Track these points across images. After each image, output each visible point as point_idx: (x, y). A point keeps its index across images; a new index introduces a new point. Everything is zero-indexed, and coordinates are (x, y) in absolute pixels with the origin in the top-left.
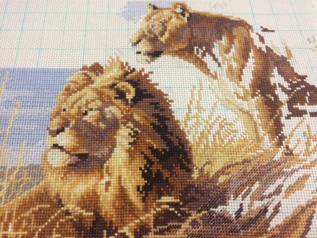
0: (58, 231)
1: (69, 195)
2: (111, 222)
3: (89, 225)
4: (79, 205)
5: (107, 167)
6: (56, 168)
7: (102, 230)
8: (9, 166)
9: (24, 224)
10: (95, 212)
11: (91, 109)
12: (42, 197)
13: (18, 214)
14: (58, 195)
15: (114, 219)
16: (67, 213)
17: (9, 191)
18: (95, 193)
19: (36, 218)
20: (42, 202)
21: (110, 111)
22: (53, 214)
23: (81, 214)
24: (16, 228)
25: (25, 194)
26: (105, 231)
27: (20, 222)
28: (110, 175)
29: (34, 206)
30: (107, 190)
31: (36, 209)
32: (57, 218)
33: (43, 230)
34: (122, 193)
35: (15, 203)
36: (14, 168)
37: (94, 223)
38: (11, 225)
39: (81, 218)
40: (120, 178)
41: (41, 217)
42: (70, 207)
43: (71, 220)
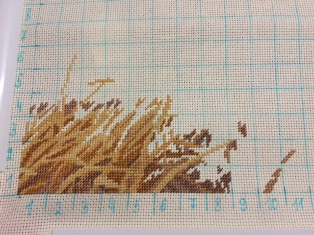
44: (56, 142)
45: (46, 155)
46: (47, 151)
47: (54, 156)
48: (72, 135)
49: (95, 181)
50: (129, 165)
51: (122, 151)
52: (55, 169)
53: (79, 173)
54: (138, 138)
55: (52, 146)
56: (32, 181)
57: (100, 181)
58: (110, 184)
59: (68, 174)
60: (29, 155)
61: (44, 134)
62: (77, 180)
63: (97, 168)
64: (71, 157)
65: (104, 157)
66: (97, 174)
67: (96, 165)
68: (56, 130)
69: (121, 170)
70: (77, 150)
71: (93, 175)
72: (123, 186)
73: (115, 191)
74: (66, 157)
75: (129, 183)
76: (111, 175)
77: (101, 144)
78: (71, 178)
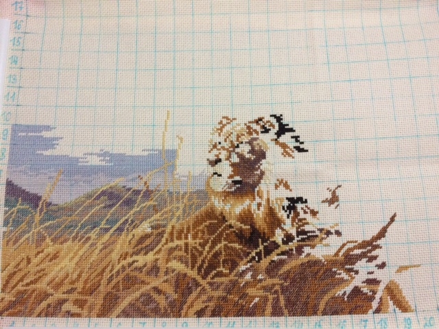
0: (225, 239)
1: (230, 213)
2: (264, 233)
3: (248, 235)
4: (238, 221)
5: (258, 192)
6: (218, 193)
7: (258, 239)
8: (182, 192)
9: (200, 235)
10: (251, 225)
11: (242, 143)
12: (211, 214)
13: (194, 228)
14: (222, 213)
15: (266, 231)
16: (230, 226)
17: (184, 211)
18: (249, 211)
19: (208, 230)
20: (211, 218)
21: (258, 144)
22: (220, 227)
23: (241, 227)
24: (194, 237)
25: (197, 213)
26: (260, 240)
27: (197, 233)
28: (261, 197)
29: (205, 221)
30: (259, 209)
31: (207, 223)
32: (223, 230)
33: (214, 239)
34: (271, 212)
35: (191, 220)
36: (186, 193)
37: (251, 234)
38: (190, 236)
39: (241, 230)
40: (268, 200)
41: (211, 229)
42: (232, 222)
43: (234, 232)
44: (29, 272)
45: (21, 283)
46: (21, 280)
47: (28, 285)
48: (42, 266)
49: (63, 307)
50: (91, 294)
51: (86, 282)
52: (30, 296)
53: (50, 300)
54: (99, 270)
55: (26, 275)
56: (12, 305)
57: (67, 307)
58: (75, 309)
59: (41, 301)
60: (8, 282)
61: (18, 264)
62: (49, 306)
63: (65, 296)
64: (42, 285)
65: (70, 287)
66: (65, 301)
67: (64, 293)
68: (29, 260)
69: (84, 298)
70: (47, 279)
71: (62, 302)
72: (85, 312)
73: (79, 315)
74: (38, 286)
75: (91, 309)
76: (76, 302)
77: (68, 275)
78: (44, 304)
